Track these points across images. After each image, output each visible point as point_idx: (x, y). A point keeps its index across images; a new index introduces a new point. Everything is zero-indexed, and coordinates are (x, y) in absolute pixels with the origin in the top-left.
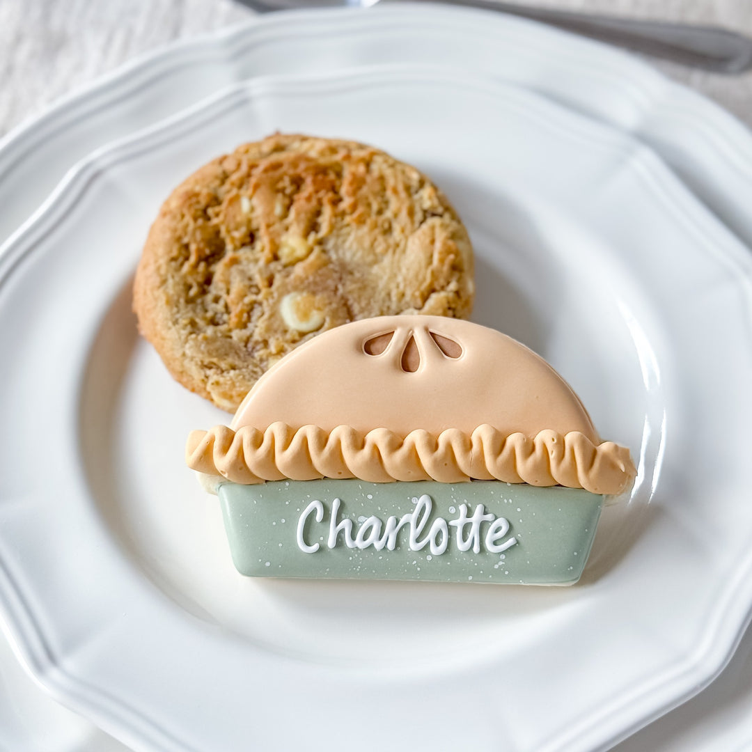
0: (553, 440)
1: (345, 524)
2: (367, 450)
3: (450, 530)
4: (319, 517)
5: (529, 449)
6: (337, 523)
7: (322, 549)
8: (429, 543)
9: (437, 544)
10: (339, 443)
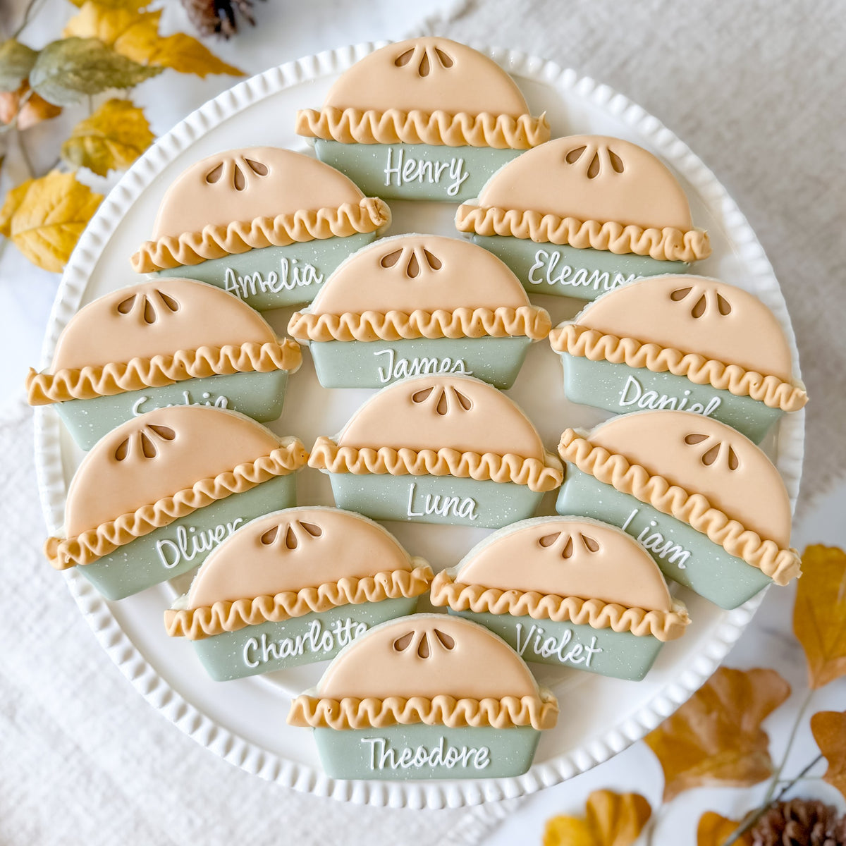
0: (385, 580)
1: (272, 647)
2: (276, 610)
3: (334, 636)
4: (255, 647)
5: (372, 587)
6: (267, 647)
7: (261, 663)
8: (323, 645)
9: (328, 644)
10: (258, 610)
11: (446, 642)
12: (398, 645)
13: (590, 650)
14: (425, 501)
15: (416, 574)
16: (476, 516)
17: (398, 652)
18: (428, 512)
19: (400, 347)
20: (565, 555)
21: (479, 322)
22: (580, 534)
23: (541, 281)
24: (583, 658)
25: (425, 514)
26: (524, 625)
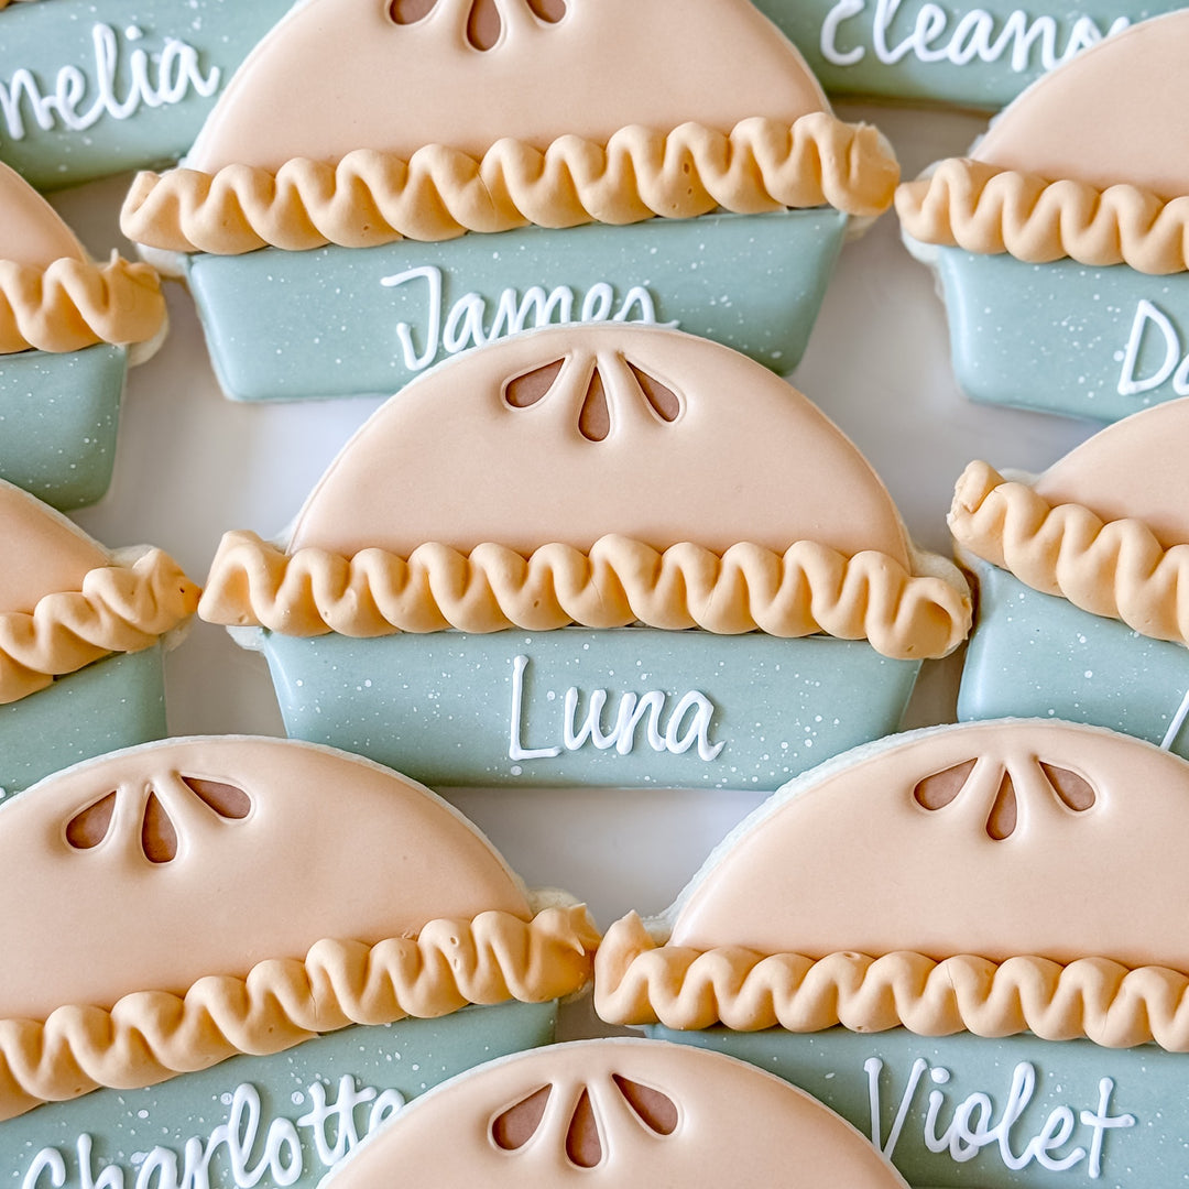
0: (453, 941)
1: (110, 1175)
2: (121, 1046)
3: (303, 1135)
4: (57, 1177)
5: (414, 964)
6: (94, 1178)
8: (268, 1169)
9: (285, 1165)
10: (65, 1045)
11: (649, 1113)
12: (503, 1132)
13: (1095, 1123)
14: (561, 710)
15: (546, 923)
16: (718, 747)
17: (507, 1153)
18: (572, 744)
19: (459, 259)
20: (994, 827)
21: (687, 163)
22: (1035, 758)
23: (857, 54)
24: (1077, 1154)
25: (563, 753)
26: (889, 1061)
